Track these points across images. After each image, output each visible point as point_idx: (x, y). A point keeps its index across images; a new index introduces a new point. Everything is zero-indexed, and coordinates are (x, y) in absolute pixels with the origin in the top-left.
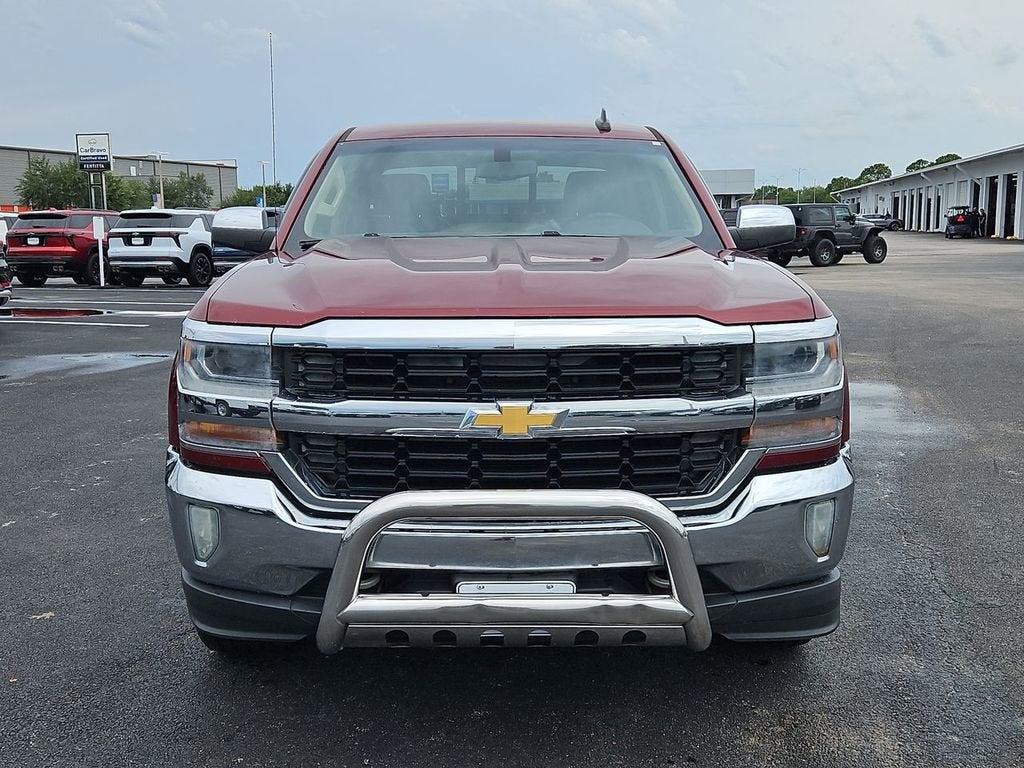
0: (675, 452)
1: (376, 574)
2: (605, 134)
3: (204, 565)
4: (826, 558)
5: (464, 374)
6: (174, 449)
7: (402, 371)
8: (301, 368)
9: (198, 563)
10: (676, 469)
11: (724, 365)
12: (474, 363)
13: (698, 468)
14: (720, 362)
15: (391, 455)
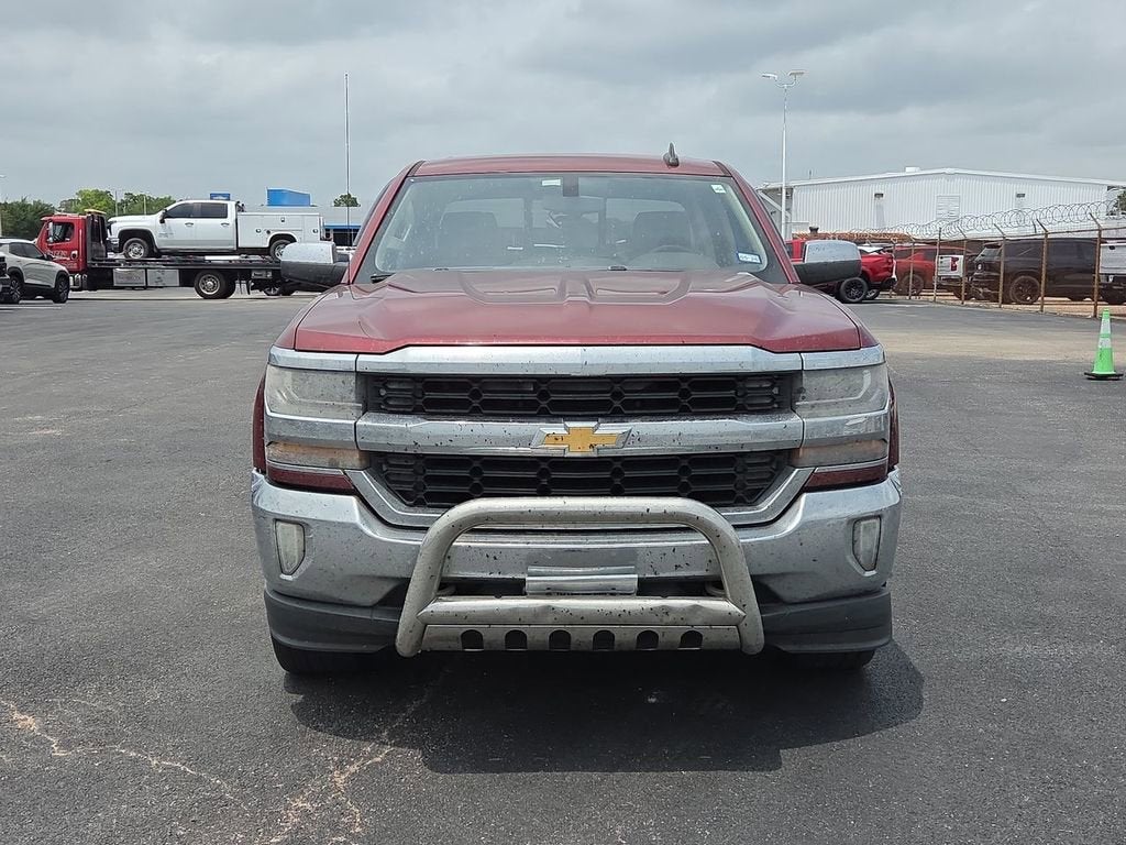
0: (731, 470)
1: (451, 584)
2: (674, 170)
3: (290, 578)
4: (874, 572)
5: (533, 397)
6: (258, 471)
7: (476, 395)
8: (383, 392)
9: (283, 576)
10: (730, 487)
11: (775, 391)
12: (544, 387)
13: (751, 486)
14: (772, 387)
15: (465, 473)
